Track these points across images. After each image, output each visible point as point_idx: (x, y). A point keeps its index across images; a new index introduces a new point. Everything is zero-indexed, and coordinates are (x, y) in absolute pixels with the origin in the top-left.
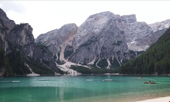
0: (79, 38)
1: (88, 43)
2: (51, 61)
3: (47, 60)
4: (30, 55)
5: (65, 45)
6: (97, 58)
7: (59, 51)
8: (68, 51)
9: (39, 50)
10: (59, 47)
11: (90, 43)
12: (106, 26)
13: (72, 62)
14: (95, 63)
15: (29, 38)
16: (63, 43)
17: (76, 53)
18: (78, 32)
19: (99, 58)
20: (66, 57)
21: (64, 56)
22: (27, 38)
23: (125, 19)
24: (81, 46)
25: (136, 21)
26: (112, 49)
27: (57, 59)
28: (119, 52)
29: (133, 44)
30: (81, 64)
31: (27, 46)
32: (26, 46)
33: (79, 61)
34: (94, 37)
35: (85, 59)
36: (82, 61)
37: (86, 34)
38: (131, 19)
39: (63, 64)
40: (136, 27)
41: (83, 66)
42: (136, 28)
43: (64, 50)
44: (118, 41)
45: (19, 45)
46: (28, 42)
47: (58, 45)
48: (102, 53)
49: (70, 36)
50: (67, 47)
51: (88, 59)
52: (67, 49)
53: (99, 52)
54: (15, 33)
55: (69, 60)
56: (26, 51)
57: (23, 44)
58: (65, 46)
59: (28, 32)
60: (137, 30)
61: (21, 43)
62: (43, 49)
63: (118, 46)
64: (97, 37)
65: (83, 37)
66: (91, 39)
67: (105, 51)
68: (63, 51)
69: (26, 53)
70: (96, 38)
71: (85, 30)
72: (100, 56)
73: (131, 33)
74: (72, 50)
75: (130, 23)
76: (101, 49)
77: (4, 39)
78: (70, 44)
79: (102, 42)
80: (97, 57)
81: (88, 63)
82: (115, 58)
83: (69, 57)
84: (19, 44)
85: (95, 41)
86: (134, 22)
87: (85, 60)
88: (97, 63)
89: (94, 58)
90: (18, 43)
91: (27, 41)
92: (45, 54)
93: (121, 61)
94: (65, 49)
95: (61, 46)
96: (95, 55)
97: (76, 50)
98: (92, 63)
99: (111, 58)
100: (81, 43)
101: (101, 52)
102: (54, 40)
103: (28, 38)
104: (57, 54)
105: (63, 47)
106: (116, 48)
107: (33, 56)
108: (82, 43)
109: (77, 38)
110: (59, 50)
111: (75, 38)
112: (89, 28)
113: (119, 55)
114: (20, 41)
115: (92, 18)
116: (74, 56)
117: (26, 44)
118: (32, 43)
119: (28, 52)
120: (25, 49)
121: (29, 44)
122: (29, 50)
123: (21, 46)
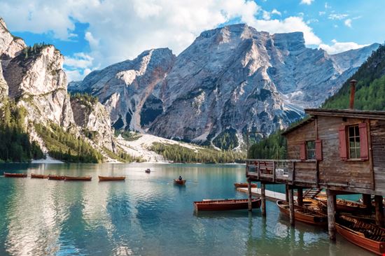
0: (177, 82)
1: (197, 91)
2: (103, 132)
3: (95, 129)
4: (54, 116)
5: (144, 96)
6: (215, 127)
7: (130, 110)
8: (150, 110)
9: (77, 105)
10: (129, 101)
11: (200, 93)
12: (237, 56)
13: (158, 135)
14: (209, 137)
15: (54, 79)
16: (139, 91)
17: (167, 113)
18: (175, 68)
19: (218, 127)
20: (143, 123)
21: (139, 121)
22: (49, 79)
23: (280, 42)
24: (179, 100)
25: (304, 46)
26: (249, 108)
27: (124, 127)
28: (264, 114)
29: (297, 98)
30: (177, 140)
31: (49, 97)
32: (44, 95)
33: (173, 132)
34: (209, 79)
35: (187, 129)
36: (179, 134)
37: (192, 72)
38: (293, 41)
39: (137, 138)
40: (304, 60)
41: (181, 145)
42: (304, 62)
43: (142, 106)
44: (262, 91)
45: (27, 94)
46: (50, 87)
47: (127, 95)
48: (226, 115)
49: (156, 76)
50: (148, 100)
51: (194, 130)
52: (147, 107)
53: (219, 113)
54: (21, 65)
55: (150, 130)
56: (44, 107)
57: (38, 90)
58: (145, 99)
59: (51, 65)
60: (306, 67)
61: (32, 89)
62: (86, 105)
63: (263, 100)
64: (216, 79)
65: (185, 80)
66: (203, 83)
67: (232, 112)
68: (139, 108)
69: (44, 111)
70: (214, 82)
71: (191, 64)
72: (222, 122)
73: (292, 72)
74: (160, 107)
75: (292, 50)
76: (225, 107)
78: (157, 94)
79: (226, 92)
80: (215, 124)
81: (194, 137)
82: (254, 129)
83: (151, 124)
84: (27, 91)
85: (210, 89)
86: (299, 48)
87: (186, 132)
88: (214, 138)
89: (206, 127)
90: (25, 89)
92: (91, 116)
93: (268, 134)
94: (144, 106)
95: (136, 98)
96: (210, 119)
97: (169, 108)
98: (203, 137)
99: (246, 126)
100: (180, 93)
101: (224, 114)
102: (120, 85)
103: (51, 77)
104: (125, 115)
105: (139, 100)
106: (256, 104)
107: (61, 119)
108: (182, 92)
109: (173, 80)
110: (130, 106)
111: (167, 81)
112: (200, 59)
113: (264, 121)
114: (29, 84)
115: (207, 37)
116: (162, 122)
117: (46, 91)
118: (59, 89)
119: (48, 110)
120: (43, 102)
121: (53, 92)
122: (50, 106)
123: (32, 96)
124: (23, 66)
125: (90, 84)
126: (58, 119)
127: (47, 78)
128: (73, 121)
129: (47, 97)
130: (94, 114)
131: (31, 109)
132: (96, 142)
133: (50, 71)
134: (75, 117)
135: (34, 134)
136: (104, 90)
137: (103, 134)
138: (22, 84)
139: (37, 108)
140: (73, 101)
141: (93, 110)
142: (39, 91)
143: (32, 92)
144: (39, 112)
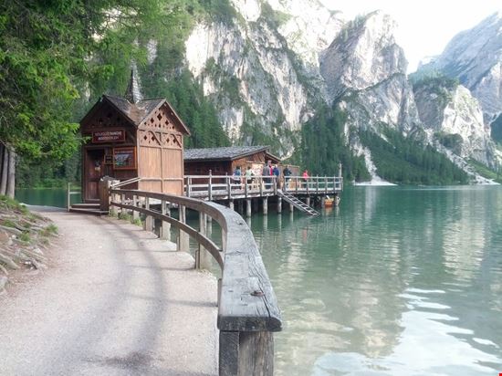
2: (469, 134)
3: (454, 131)
4: (389, 117)
9: (425, 95)
15: (385, 61)
22: (378, 63)
31: (380, 89)
32: (373, 87)
45: (349, 90)
46: (381, 75)
54: (341, 50)
56: (374, 106)
57: (364, 82)
59: (381, 40)
61: (356, 82)
62: (439, 93)
69: (374, 112)
77: (284, 79)
84: (350, 86)
90: (346, 84)
91: (379, 72)
92: (447, 110)
103: (381, 59)
107: (399, 120)
114: (352, 76)
117: (376, 81)
118: (394, 74)
119: (380, 109)
120: (372, 99)
121: (385, 81)
122: (383, 103)
123: (355, 93)
124: (343, 51)
125: (455, 55)
126: (395, 121)
127: (375, 63)
128: (417, 121)
129: (376, 90)
130: (452, 107)
131: (356, 112)
132: (457, 152)
133: (379, 50)
134: (421, 115)
135: (358, 146)
136: (477, 62)
137: (470, 137)
138: (342, 78)
139: (364, 109)
140: (419, 90)
141: (451, 99)
142: (366, 84)
143: (357, 86)
144: (367, 113)
